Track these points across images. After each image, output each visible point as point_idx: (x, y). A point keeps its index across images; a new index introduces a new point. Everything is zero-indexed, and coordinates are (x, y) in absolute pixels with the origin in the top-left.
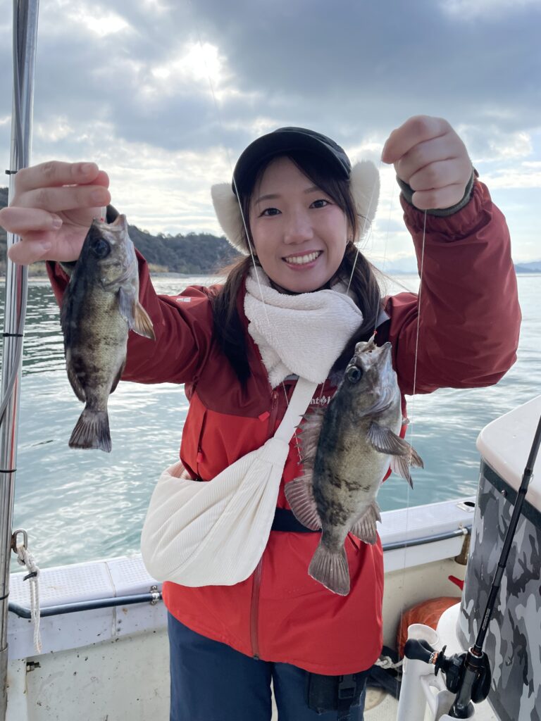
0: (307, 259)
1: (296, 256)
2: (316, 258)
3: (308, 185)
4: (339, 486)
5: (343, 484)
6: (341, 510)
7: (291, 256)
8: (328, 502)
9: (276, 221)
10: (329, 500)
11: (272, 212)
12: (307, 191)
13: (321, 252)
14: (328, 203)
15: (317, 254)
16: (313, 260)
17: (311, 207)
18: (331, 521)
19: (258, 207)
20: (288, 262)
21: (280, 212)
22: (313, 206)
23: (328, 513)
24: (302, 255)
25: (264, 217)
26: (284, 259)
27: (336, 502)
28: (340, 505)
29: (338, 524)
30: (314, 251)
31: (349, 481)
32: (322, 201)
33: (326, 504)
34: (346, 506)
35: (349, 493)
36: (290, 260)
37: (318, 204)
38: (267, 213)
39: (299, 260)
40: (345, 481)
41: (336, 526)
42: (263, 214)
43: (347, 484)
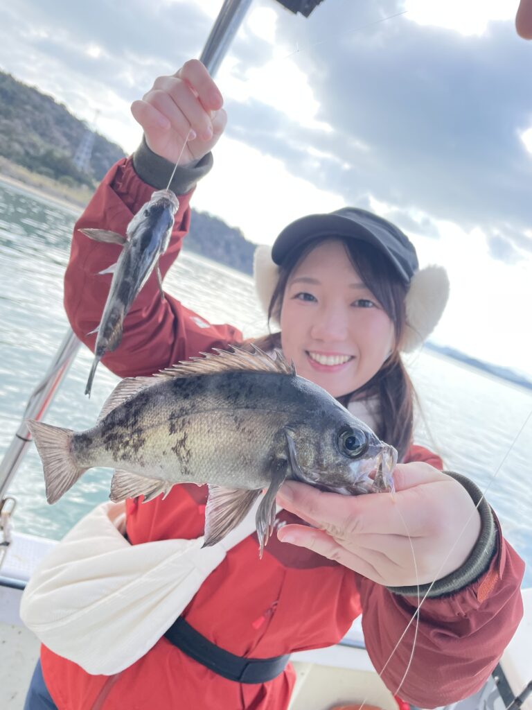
0: (332, 361)
1: (321, 353)
2: (344, 363)
3: (354, 279)
4: (172, 430)
5: (179, 436)
6: (136, 447)
7: (316, 352)
8: (135, 422)
9: (309, 308)
10: (139, 424)
11: (308, 297)
12: (353, 286)
13: (353, 357)
14: (374, 305)
15: (347, 358)
16: (339, 365)
17: (353, 305)
18: (110, 438)
19: (294, 288)
20: (311, 358)
21: (316, 301)
22: (357, 303)
23: (119, 430)
24: (328, 354)
25: (297, 300)
26: (307, 353)
27: (143, 436)
28: (142, 442)
29: (110, 451)
30: (344, 355)
31: (188, 443)
32: (368, 301)
33: (131, 421)
34: (146, 451)
35: (169, 450)
36: (313, 356)
37: (363, 303)
38: (302, 296)
39: (323, 360)
40: (185, 439)
41: (107, 449)
42: (297, 296)
43: (182, 442)
